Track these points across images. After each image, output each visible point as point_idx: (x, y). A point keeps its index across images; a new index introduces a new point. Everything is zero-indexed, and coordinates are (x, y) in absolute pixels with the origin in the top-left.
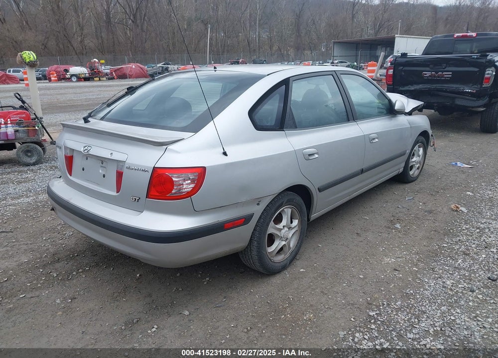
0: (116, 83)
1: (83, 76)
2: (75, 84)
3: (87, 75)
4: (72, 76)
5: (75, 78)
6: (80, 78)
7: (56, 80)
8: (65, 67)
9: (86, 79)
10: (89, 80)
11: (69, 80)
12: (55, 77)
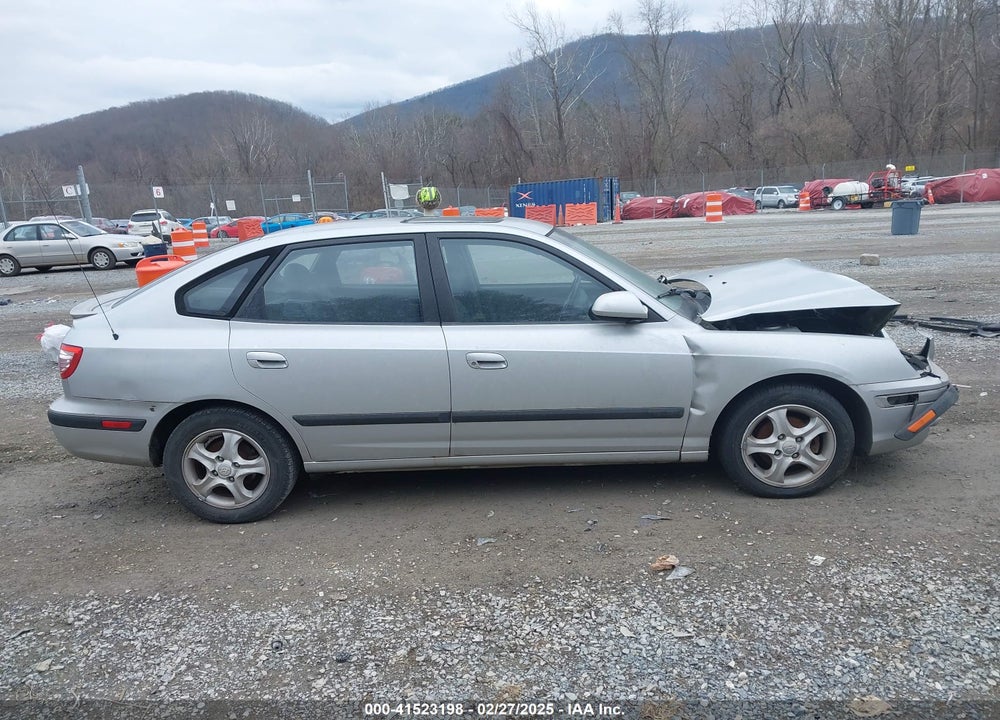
0: (935, 212)
1: (856, 198)
2: (837, 214)
3: (865, 197)
4: (836, 199)
5: (840, 202)
6: (849, 203)
7: (806, 209)
8: (828, 182)
9: (865, 205)
10: (870, 207)
11: (829, 206)
12: (807, 202)
